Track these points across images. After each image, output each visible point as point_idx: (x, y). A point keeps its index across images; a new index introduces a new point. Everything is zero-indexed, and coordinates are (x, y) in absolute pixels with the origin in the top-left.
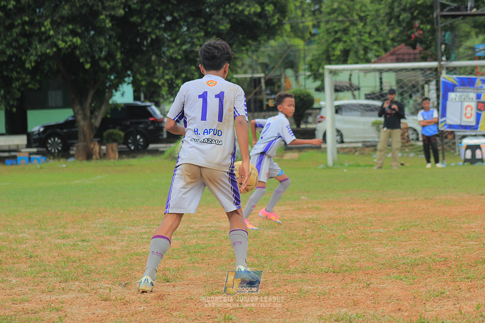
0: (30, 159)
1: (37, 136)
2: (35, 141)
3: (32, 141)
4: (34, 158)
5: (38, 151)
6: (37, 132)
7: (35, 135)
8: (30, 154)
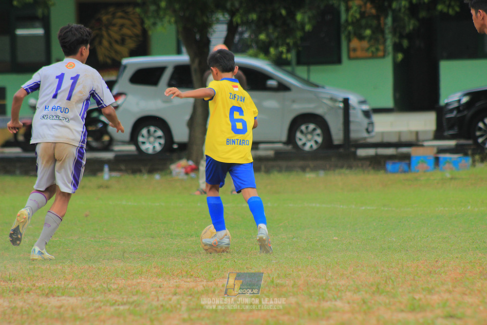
0: (437, 159)
1: (455, 113)
2: (452, 123)
3: (445, 124)
4: (445, 159)
5: (457, 145)
6: (456, 105)
7: (452, 111)
8: (442, 150)
